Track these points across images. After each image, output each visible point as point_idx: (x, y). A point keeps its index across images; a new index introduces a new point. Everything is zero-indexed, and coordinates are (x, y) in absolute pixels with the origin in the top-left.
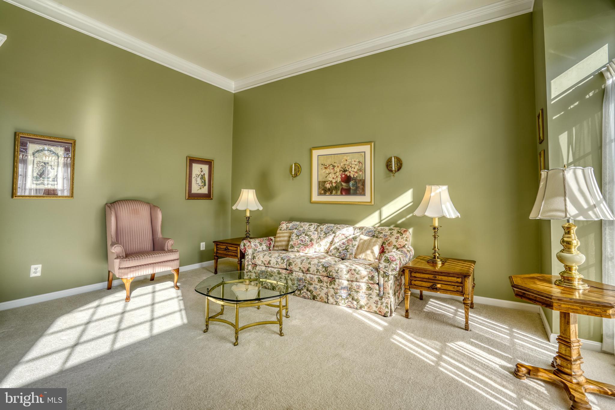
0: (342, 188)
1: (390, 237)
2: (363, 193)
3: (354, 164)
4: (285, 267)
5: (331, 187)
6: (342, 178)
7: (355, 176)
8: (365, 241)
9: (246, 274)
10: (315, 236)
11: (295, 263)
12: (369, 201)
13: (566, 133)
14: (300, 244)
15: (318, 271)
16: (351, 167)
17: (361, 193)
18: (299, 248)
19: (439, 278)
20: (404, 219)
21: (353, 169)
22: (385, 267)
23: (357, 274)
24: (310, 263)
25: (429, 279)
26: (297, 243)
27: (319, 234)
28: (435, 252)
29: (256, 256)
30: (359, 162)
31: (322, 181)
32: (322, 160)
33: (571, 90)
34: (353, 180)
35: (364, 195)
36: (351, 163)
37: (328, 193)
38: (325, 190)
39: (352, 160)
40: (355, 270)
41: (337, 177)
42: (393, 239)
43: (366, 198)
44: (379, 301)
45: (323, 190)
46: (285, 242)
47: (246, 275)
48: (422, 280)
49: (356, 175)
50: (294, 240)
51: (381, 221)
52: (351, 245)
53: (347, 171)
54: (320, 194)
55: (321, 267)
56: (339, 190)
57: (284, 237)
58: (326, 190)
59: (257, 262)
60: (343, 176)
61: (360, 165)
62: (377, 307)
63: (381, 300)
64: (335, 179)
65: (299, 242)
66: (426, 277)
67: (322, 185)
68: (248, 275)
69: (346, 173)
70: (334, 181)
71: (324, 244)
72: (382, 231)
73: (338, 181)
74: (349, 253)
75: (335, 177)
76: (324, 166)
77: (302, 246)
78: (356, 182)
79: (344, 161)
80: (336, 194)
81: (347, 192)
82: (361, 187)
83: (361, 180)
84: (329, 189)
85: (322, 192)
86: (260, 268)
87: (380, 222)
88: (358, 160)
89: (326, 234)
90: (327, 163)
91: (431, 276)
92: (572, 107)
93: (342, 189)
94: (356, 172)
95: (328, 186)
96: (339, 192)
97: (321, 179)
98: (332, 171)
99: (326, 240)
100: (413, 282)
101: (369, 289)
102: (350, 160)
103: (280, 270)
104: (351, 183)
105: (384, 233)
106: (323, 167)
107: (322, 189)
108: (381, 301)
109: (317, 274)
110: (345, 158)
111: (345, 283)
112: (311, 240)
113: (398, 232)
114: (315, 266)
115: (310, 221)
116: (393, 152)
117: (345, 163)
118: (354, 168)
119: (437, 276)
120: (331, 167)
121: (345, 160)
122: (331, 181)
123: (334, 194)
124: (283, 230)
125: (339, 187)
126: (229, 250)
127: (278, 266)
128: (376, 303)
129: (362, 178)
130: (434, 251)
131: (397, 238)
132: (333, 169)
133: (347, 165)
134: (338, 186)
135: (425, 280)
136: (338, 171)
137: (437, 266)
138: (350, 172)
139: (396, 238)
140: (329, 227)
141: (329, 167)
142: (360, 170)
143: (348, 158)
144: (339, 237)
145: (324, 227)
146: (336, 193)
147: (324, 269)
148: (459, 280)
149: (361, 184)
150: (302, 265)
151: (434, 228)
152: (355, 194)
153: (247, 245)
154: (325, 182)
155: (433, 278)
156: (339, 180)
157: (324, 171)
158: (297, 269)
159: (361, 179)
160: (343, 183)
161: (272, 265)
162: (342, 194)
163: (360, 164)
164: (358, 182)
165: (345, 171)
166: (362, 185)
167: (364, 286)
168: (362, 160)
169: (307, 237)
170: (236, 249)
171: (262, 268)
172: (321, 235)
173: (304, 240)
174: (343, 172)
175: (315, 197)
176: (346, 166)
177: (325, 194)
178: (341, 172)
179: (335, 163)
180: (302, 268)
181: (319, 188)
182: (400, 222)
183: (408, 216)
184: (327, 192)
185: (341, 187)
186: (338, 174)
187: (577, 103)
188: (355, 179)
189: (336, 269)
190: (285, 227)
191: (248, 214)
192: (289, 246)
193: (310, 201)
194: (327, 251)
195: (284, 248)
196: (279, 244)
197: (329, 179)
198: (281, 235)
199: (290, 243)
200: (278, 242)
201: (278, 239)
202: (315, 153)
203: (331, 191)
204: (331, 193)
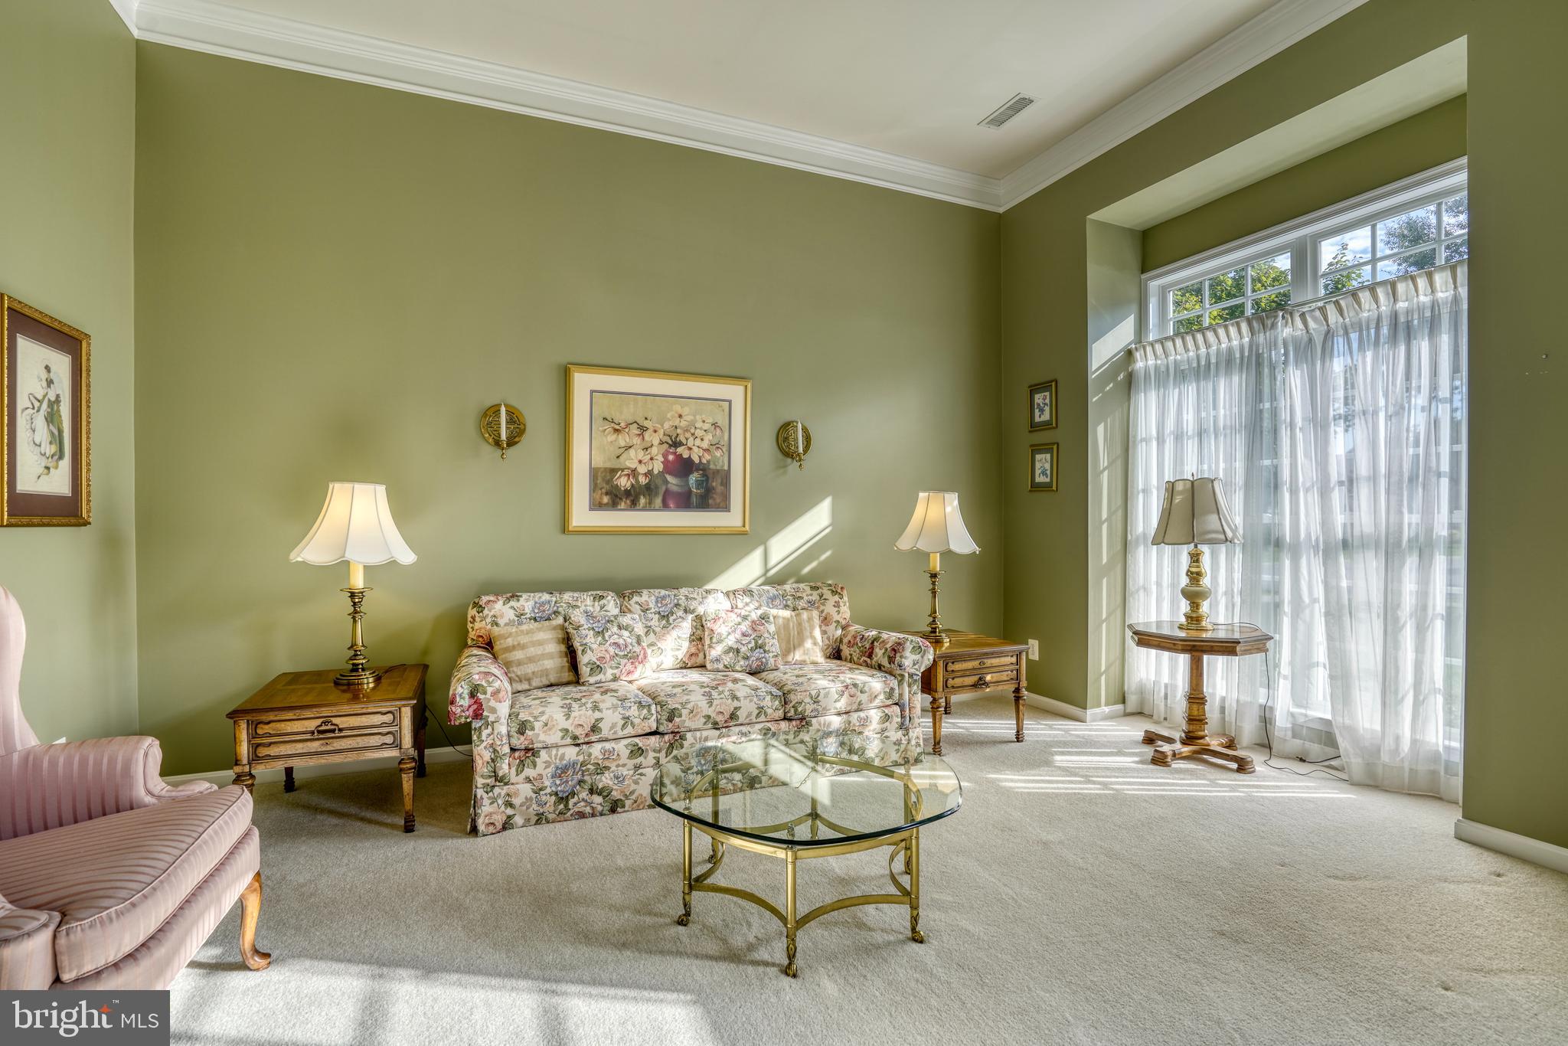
0: (667, 493)
1: (823, 604)
2: (724, 506)
3: (701, 429)
4: (654, 728)
5: (632, 485)
6: (666, 462)
7: (704, 461)
8: (787, 620)
9: (485, 795)
10: (634, 626)
11: (689, 706)
12: (739, 523)
13: (1103, 424)
14: (617, 655)
15: (761, 710)
16: (693, 434)
17: (719, 504)
18: (617, 668)
19: (989, 662)
20: (814, 564)
21: (698, 442)
22: (914, 664)
23: (861, 692)
24: (735, 697)
25: (974, 669)
26: (608, 656)
27: (643, 621)
28: (934, 621)
29: (532, 720)
30: (715, 425)
31: (605, 469)
32: (604, 406)
33: (1107, 365)
34: (697, 470)
35: (727, 508)
36: (692, 424)
37: (623, 504)
39: (695, 416)
40: (855, 685)
41: (652, 459)
43: (731, 519)
44: (903, 738)
45: (607, 494)
46: (551, 661)
47: (486, 802)
48: (964, 674)
49: (707, 457)
50: (594, 646)
51: (767, 571)
52: (766, 635)
53: (681, 444)
54: (596, 506)
55: (768, 698)
56: (657, 494)
57: (540, 643)
58: (616, 496)
59: (542, 737)
60: (671, 457)
61: (717, 433)
62: (898, 751)
63: (907, 734)
64: (645, 463)
65: (612, 650)
66: (970, 667)
67: (603, 480)
68: (493, 801)
69: (680, 450)
70: (642, 469)
71: (676, 643)
72: (799, 594)
73: (656, 472)
74: (771, 655)
75: (647, 459)
76: (613, 425)
77: (623, 661)
78: (706, 476)
79: (673, 417)
80: (650, 507)
81: (685, 501)
82: (719, 488)
83: (718, 471)
84: (627, 493)
85: (606, 499)
86: (556, 755)
87: (765, 574)
88: (711, 421)
89: (664, 617)
90: (624, 416)
91: (976, 664)
92: (1108, 388)
94: (707, 450)
95: (624, 482)
96: (658, 501)
97: (600, 462)
98: (636, 441)
99: (674, 633)
101: (887, 718)
102: (692, 418)
103: (637, 740)
104: (693, 478)
105: (806, 598)
106: (608, 426)
107: (604, 491)
108: (907, 737)
109: (758, 720)
110: (678, 408)
111: (836, 722)
114: (751, 701)
116: (796, 410)
117: (677, 423)
118: (702, 440)
119: (985, 661)
120: (634, 429)
121: (677, 415)
122: (634, 471)
123: (641, 505)
124: (506, 625)
125: (657, 487)
126: (341, 730)
127: (629, 730)
129: (723, 466)
130: (931, 619)
131: (837, 605)
132: (639, 435)
133: (681, 428)
134: (656, 485)
135: (968, 673)
136: (656, 442)
137: (942, 646)
138: (690, 449)
139: (834, 606)
140: (664, 598)
141: (627, 430)
142: (716, 445)
143: (685, 411)
144: (721, 620)
145: (647, 597)
146: (650, 503)
147: (777, 703)
148: (1014, 660)
149: (719, 481)
150: (713, 708)
151: (934, 576)
152: (703, 505)
153: (490, 690)
154: (613, 471)
155: (980, 667)
156: (658, 467)
157: (612, 437)
158: (699, 722)
159: (718, 468)
160: (669, 478)
161: (606, 732)
162: (665, 506)
163: (718, 430)
164: (710, 476)
165: (676, 444)
166: (722, 484)
167: (875, 715)
168: (722, 421)
169: (626, 634)
170: (388, 718)
171: (563, 755)
172: (651, 623)
173: (621, 641)
174: (670, 446)
176: (679, 431)
177: (614, 505)
178: (665, 446)
179: (646, 419)
180: (713, 715)
181: (594, 487)
182: (806, 570)
183: (823, 557)
184: (621, 499)
185: (664, 488)
186: (654, 450)
187: (1111, 385)
188: (703, 469)
189: (814, 693)
190: (510, 615)
191: (358, 581)
192: (584, 670)
193: (564, 527)
194: (696, 662)
195: (553, 679)
196: (529, 669)
197: (629, 464)
198: (524, 639)
199: (584, 659)
200: (520, 663)
201: (518, 655)
202: (583, 383)
203: (631, 497)
204: (634, 505)
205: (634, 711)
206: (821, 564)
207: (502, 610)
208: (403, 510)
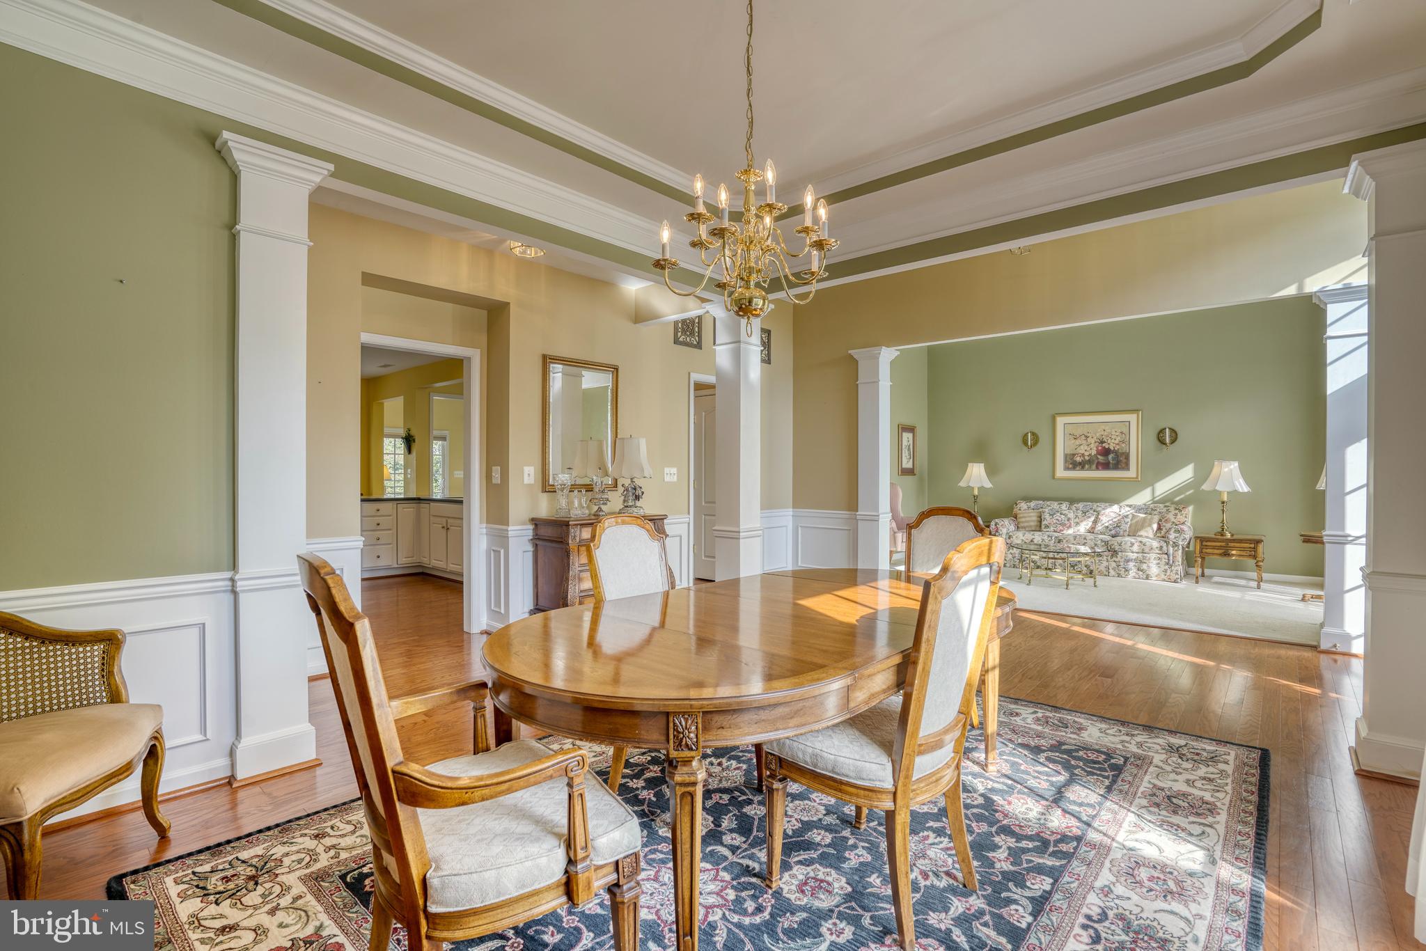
1: (1168, 514)
2: (1127, 467)
3: (1115, 435)
5: (1082, 460)
6: (1097, 450)
7: (1116, 449)
8: (1139, 518)
10: (1071, 515)
12: (1135, 476)
14: (1056, 523)
16: (1111, 438)
17: (1124, 467)
18: (1054, 527)
19: (1232, 545)
20: (1181, 496)
21: (1113, 441)
22: (1175, 538)
25: (1221, 546)
27: (1076, 514)
30: (1122, 433)
31: (1071, 454)
32: (1070, 429)
34: (1113, 453)
35: (1128, 469)
36: (1110, 433)
37: (1078, 468)
38: (1073, 463)
39: (1111, 430)
41: (1091, 449)
42: (1171, 516)
43: (1131, 473)
44: (1168, 569)
45: (1071, 464)
46: (1033, 523)
48: (1214, 548)
49: (1118, 447)
50: (1050, 519)
52: (1123, 523)
53: (1104, 442)
54: (1067, 469)
55: (1100, 541)
56: (1093, 464)
57: (1030, 517)
58: (1075, 465)
60: (1100, 448)
61: (1123, 436)
62: (1166, 575)
63: (1170, 568)
64: (1088, 451)
65: (1055, 521)
66: (1218, 545)
67: (1070, 458)
69: (1104, 445)
70: (1087, 454)
71: (1086, 523)
72: (1155, 509)
73: (1093, 454)
74: (1123, 530)
75: (1089, 449)
76: (1074, 436)
77: (1057, 526)
78: (1117, 455)
79: (1101, 431)
80: (1090, 469)
81: (1106, 466)
82: (1124, 461)
83: (1123, 453)
84: (1080, 463)
85: (1071, 466)
87: (1153, 500)
88: (1120, 431)
89: (1084, 513)
90: (1079, 432)
91: (1223, 544)
93: (1098, 464)
94: (1118, 444)
95: (1078, 459)
96: (1094, 467)
97: (1068, 451)
98: (1084, 442)
99: (1087, 519)
100: (1204, 550)
101: (1158, 558)
104: (1110, 457)
105: (1158, 510)
106: (1071, 437)
107: (1070, 462)
110: (1103, 427)
111: (1131, 555)
112: (1069, 519)
113: (1176, 509)
114: (1092, 541)
115: (1060, 500)
116: (1167, 422)
117: (1103, 433)
118: (1115, 439)
119: (1230, 543)
120: (1083, 437)
121: (1103, 430)
122: (1083, 454)
123: (1086, 468)
124: (1025, 510)
125: (1093, 461)
128: (1165, 571)
129: (1126, 451)
130: (1222, 524)
131: (1176, 515)
132: (1085, 439)
133: (1105, 435)
135: (1217, 548)
136: (1093, 442)
137: (1227, 536)
138: (1109, 444)
139: (1174, 515)
140: (1086, 506)
141: (1080, 438)
142: (1123, 442)
143: (1107, 428)
144: (1104, 515)
145: (1080, 505)
146: (1090, 467)
147: (1103, 544)
148: (1252, 546)
149: (1124, 457)
151: (1223, 503)
152: (1116, 467)
154: (1074, 455)
155: (1226, 546)
156: (1094, 452)
157: (1073, 441)
159: (1123, 451)
160: (1099, 457)
162: (1097, 468)
164: (1119, 455)
165: (1102, 442)
166: (1125, 459)
167: (1153, 557)
168: (1125, 430)
169: (1063, 516)
172: (1079, 515)
173: (1060, 519)
174: (1100, 443)
175: (1061, 472)
176: (1104, 437)
177: (1074, 468)
178: (1097, 443)
179: (1088, 433)
181: (1066, 461)
185: (1097, 461)
186: (1092, 446)
188: (1116, 452)
190: (1025, 507)
191: (976, 492)
192: (1043, 527)
193: (1053, 477)
194: (1091, 531)
195: (1033, 529)
196: (1026, 524)
197: (1080, 452)
198: (1025, 515)
199: (1043, 523)
200: (1023, 522)
201: (1023, 520)
202: (1061, 421)
203: (1082, 465)
204: (1083, 468)
205: (1046, 537)
206: (1185, 497)
207: (1023, 505)
208: (991, 472)
